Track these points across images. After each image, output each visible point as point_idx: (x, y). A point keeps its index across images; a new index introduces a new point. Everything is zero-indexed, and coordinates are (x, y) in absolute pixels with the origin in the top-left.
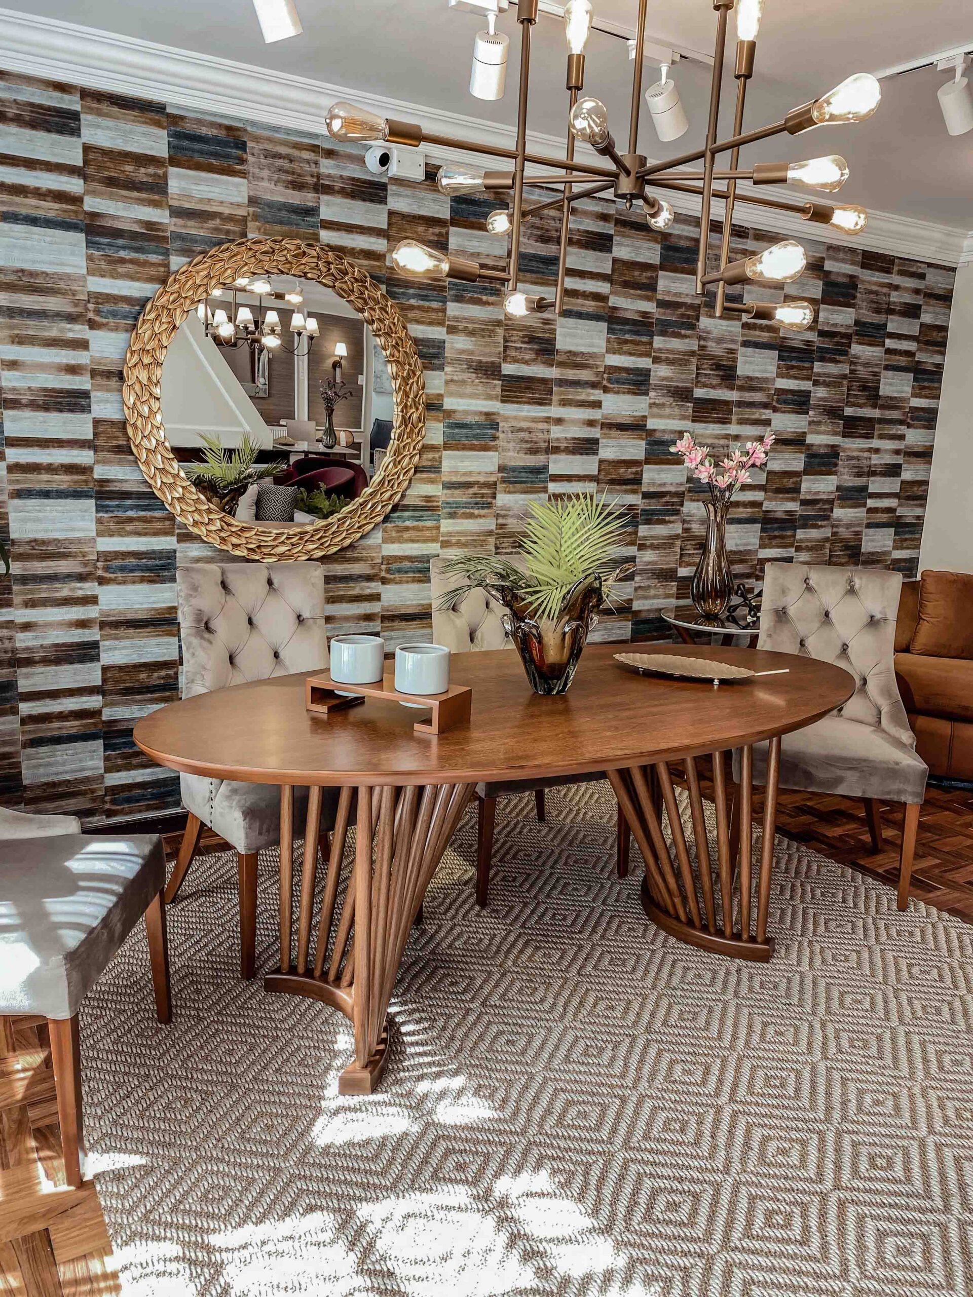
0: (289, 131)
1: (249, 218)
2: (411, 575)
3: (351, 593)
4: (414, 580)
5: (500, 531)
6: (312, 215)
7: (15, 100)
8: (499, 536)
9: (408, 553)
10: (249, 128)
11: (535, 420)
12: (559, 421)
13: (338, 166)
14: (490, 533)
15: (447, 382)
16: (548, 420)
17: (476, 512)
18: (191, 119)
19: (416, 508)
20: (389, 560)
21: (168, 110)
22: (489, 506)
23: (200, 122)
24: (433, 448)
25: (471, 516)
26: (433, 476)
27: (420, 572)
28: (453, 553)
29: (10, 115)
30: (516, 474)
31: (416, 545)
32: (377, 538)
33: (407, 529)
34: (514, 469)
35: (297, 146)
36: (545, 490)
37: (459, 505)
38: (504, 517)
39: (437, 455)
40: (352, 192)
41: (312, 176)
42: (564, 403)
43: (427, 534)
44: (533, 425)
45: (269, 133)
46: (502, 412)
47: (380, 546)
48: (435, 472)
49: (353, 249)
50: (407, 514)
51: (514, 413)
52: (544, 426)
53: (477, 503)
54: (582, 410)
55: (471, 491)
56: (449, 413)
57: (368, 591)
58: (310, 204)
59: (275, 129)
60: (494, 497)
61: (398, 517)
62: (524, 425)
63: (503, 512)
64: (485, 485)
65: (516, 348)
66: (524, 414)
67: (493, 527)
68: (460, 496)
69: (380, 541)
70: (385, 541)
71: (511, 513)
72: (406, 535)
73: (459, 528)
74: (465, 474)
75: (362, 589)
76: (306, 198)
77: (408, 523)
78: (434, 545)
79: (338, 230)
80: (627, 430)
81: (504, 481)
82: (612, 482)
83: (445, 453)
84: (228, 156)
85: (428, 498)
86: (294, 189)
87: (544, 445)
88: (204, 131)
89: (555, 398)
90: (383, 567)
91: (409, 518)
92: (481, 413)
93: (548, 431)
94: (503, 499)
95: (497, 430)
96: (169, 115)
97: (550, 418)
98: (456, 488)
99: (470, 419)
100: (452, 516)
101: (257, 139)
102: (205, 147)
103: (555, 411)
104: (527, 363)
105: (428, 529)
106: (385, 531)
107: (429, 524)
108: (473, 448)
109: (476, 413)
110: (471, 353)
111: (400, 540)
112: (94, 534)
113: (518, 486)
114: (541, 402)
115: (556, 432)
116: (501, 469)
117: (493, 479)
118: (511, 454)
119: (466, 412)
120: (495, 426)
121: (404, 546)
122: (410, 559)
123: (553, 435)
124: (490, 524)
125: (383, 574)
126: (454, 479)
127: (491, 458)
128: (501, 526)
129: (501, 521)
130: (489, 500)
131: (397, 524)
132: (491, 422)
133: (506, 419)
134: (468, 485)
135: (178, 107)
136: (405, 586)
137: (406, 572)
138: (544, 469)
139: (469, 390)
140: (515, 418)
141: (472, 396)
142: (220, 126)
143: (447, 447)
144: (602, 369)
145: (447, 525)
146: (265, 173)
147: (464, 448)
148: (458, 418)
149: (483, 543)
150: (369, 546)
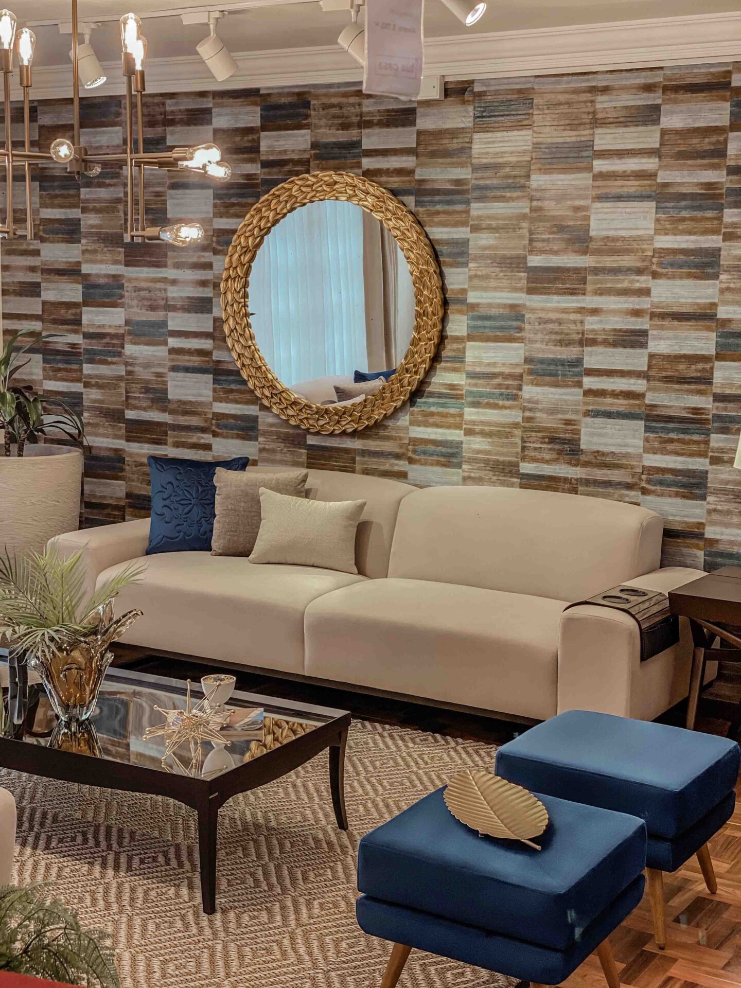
0: (340, 85)
1: (311, 160)
2: (435, 458)
3: (382, 468)
4: (439, 464)
5: (527, 425)
6: (357, 148)
7: (180, 110)
8: (526, 430)
9: (433, 437)
10: (312, 90)
11: (565, 311)
12: (595, 312)
13: (376, 103)
14: (516, 425)
15: (471, 278)
16: (581, 310)
17: (501, 403)
18: (275, 94)
19: (440, 395)
20: (415, 441)
21: (262, 92)
22: (515, 397)
23: (280, 95)
24: (458, 339)
25: (495, 406)
26: (457, 365)
27: (444, 455)
28: (477, 444)
29: (177, 120)
30: (544, 367)
31: (440, 430)
32: (404, 420)
33: (432, 414)
34: (542, 361)
35: (346, 95)
36: (579, 384)
37: (482, 395)
38: (530, 410)
39: (460, 346)
40: (388, 121)
41: (357, 116)
42: (601, 292)
43: (451, 420)
44: (564, 316)
45: (324, 91)
46: (528, 304)
47: (407, 429)
48: (458, 362)
49: (388, 169)
50: (431, 400)
51: (542, 305)
52: (578, 317)
53: (502, 394)
54: (622, 299)
55: (495, 381)
56: (473, 307)
57: (396, 468)
58: (355, 139)
59: (330, 86)
60: (520, 388)
61: (425, 403)
62: (553, 316)
63: (530, 405)
64: (511, 376)
65: (543, 240)
66: (554, 305)
67: (520, 420)
68: (483, 387)
69: (408, 423)
70: (412, 423)
71: (540, 406)
72: (431, 420)
73: (482, 418)
74: (489, 365)
75: (392, 465)
76: (351, 135)
77: (433, 409)
78: (457, 431)
79: (376, 155)
80: (688, 320)
81: (531, 372)
82: (668, 380)
83: (469, 344)
84: (298, 115)
85: (452, 387)
86: (343, 129)
87: (577, 337)
88: (283, 100)
89: (589, 287)
90: (410, 447)
91: (434, 404)
92: (505, 305)
93: (582, 322)
94: (530, 391)
95: (523, 321)
96: (262, 95)
97: (584, 308)
98: (479, 378)
99: (493, 312)
100: (476, 404)
101: (317, 97)
102: (284, 112)
103: (590, 301)
104: (556, 253)
105: (453, 416)
106: (412, 414)
107: (452, 411)
108: (497, 339)
109: (499, 306)
110: (495, 248)
111: (426, 424)
112: (211, 399)
113: (547, 379)
114: (573, 292)
115: (592, 324)
116: (528, 360)
117: (518, 370)
118: (538, 345)
119: (490, 306)
120: (520, 318)
121: (429, 430)
122: (435, 442)
123: (587, 327)
124: (516, 416)
125: (410, 454)
126: (478, 370)
127: (517, 349)
128: (529, 420)
129: (527, 414)
130: (515, 392)
131: (423, 408)
132: (516, 313)
133: (533, 310)
134: (494, 376)
135: (268, 88)
136: (430, 468)
137: (432, 455)
138: (578, 362)
139: (493, 283)
140: (542, 309)
141: (496, 289)
142: (294, 94)
143: (470, 338)
144: (650, 253)
145: (470, 414)
146: (323, 122)
147: (488, 339)
148: (483, 311)
149: (508, 435)
150: (398, 426)
